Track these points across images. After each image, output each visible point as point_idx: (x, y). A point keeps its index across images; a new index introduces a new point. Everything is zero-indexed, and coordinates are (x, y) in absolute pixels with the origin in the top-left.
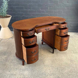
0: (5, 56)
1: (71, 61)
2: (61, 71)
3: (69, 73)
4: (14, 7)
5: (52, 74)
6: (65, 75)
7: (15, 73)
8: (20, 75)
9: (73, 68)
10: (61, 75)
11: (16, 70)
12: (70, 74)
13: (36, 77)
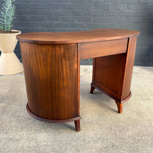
0: (2, 104)
1: (139, 114)
2: (118, 134)
3: (137, 138)
4: (27, 16)
5: (100, 139)
6: (127, 141)
7: (17, 137)
8: (30, 141)
9: (145, 126)
10: (120, 142)
11: (21, 131)
12: (138, 140)
13: (64, 144)
